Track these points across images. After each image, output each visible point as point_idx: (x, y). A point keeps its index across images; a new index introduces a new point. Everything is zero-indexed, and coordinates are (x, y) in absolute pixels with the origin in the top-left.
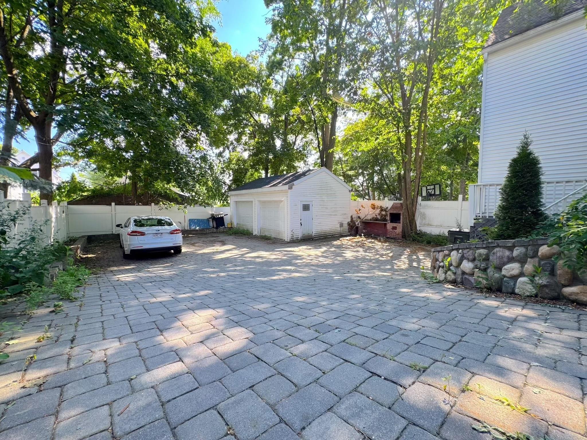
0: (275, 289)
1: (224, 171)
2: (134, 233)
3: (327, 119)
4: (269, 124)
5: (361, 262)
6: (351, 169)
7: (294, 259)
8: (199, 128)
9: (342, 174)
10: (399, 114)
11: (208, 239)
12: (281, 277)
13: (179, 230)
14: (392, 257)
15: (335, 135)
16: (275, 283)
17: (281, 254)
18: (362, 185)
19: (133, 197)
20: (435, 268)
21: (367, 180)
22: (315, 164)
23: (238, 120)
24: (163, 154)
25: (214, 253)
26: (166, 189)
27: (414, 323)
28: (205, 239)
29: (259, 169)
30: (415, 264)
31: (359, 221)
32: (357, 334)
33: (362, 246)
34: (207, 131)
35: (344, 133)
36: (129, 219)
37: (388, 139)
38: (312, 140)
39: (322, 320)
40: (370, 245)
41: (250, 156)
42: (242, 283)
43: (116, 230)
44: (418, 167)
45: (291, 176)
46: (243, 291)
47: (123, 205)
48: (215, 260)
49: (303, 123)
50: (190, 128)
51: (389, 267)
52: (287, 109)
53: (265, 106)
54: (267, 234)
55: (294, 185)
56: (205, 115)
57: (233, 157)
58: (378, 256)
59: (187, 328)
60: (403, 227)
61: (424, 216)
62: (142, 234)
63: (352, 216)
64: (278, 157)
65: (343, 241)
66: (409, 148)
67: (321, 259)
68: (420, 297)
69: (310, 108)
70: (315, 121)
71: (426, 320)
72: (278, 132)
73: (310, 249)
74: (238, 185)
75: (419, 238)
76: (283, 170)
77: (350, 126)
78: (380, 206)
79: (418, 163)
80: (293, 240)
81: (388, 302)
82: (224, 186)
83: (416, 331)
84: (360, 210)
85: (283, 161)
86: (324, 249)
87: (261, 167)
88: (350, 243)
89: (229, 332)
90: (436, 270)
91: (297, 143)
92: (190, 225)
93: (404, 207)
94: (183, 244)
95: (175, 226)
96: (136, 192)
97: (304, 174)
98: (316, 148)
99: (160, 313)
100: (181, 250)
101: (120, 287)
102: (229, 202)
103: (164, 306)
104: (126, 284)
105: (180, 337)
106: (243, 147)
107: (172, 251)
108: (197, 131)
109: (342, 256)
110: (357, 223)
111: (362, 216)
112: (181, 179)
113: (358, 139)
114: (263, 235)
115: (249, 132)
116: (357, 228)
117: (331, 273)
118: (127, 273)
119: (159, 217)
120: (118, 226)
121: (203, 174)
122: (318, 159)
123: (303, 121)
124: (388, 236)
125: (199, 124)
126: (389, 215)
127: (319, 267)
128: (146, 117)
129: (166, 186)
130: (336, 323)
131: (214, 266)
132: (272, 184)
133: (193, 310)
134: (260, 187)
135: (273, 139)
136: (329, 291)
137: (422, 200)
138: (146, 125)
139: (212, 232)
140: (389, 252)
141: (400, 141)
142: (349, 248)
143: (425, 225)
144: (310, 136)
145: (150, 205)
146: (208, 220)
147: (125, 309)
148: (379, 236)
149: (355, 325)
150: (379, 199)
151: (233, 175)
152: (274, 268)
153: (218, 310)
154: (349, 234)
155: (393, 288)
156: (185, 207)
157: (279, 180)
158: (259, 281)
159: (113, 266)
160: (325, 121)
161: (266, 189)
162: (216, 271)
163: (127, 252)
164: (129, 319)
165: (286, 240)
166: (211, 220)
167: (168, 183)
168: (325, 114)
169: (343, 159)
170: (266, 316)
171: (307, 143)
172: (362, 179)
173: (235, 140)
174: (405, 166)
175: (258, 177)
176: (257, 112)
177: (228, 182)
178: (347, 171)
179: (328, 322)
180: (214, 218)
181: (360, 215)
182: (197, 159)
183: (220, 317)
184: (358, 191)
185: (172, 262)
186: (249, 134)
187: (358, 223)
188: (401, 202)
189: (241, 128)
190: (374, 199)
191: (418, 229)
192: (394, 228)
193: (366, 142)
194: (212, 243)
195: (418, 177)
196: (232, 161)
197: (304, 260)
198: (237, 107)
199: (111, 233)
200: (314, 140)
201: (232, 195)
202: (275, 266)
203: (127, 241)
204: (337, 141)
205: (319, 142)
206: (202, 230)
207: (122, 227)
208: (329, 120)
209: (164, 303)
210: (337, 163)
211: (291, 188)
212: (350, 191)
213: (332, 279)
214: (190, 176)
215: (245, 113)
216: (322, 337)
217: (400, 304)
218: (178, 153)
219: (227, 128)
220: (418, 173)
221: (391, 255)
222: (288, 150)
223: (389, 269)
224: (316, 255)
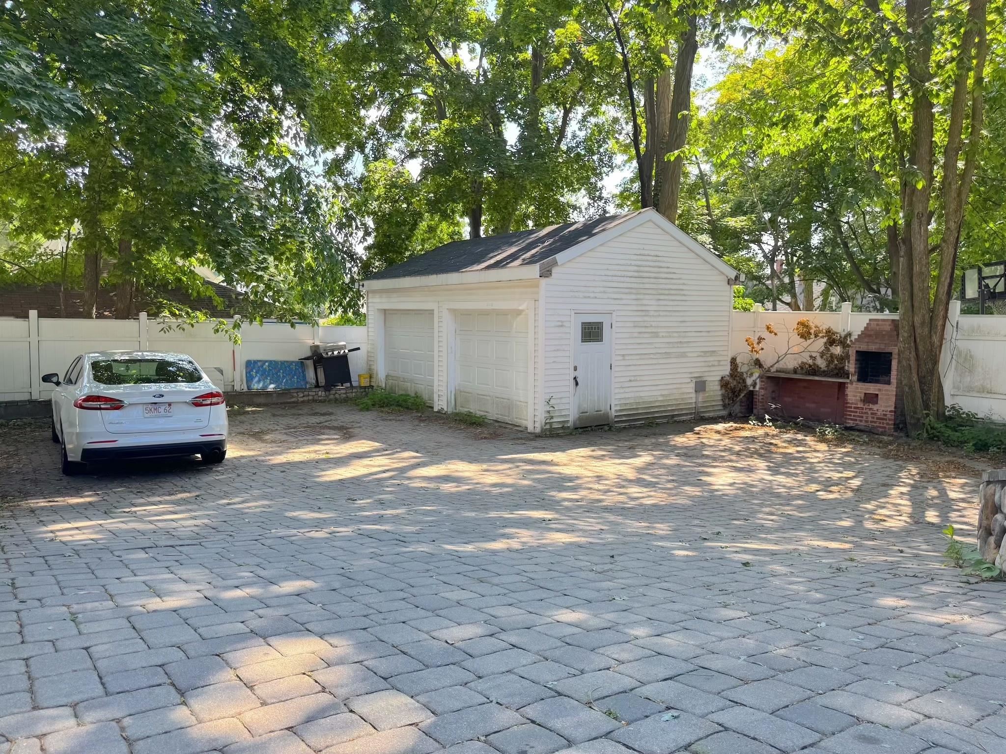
0: (496, 580)
1: (350, 218)
2: (92, 402)
3: (663, 56)
4: (485, 72)
5: (761, 505)
6: (738, 210)
7: (552, 488)
8: (278, 90)
9: (707, 226)
10: (894, 41)
11: (304, 420)
12: (515, 544)
13: (217, 395)
14: (858, 490)
15: (687, 107)
16: (495, 562)
17: (517, 470)
18: (771, 261)
19: (87, 294)
20: (989, 532)
21: (787, 244)
22: (624, 196)
23: (392, 63)
24: (174, 173)
25: (317, 464)
26: (181, 269)
27: (899, 705)
28: (294, 422)
29: (453, 212)
30: (932, 516)
31: (756, 375)
32: (726, 729)
33: (766, 452)
34: (300, 99)
35: (717, 96)
36: (79, 358)
37: (856, 119)
38: (616, 120)
39: (628, 683)
40: (792, 450)
41: (426, 172)
42: (399, 558)
43: (41, 391)
44: (953, 206)
45: (549, 235)
46: (403, 585)
47: (59, 316)
48: (321, 484)
49: (588, 69)
50: (250, 90)
51: (846, 523)
52: (539, 30)
53: (473, 17)
54: (474, 408)
55: (555, 263)
56: (296, 53)
57: (377, 177)
58: (814, 487)
59: (251, 688)
60: (899, 398)
61: (967, 363)
62: (116, 404)
63: (733, 361)
64: (511, 176)
65: (703, 435)
66: (924, 149)
67: (634, 490)
68: (931, 624)
69: (610, 21)
70: (626, 62)
71: (937, 698)
72: (513, 96)
73: (601, 458)
74: (390, 262)
75: (949, 432)
76: (527, 216)
77: (738, 75)
78: (824, 327)
79: (954, 194)
80: (551, 430)
81: (828, 636)
82: (348, 265)
83: (903, 729)
84: (760, 339)
85: (524, 188)
86: (644, 458)
87: (460, 207)
88: (726, 442)
89: (363, 706)
90: (992, 539)
91: (569, 131)
92: (249, 379)
93: (904, 334)
94: (230, 434)
95: (206, 384)
96: (97, 281)
97: (588, 230)
98: (627, 146)
99: (175, 640)
100: (224, 452)
101: (61, 560)
102: (363, 310)
103: (185, 620)
104: (77, 550)
105: (233, 711)
106: (407, 145)
107: (199, 456)
108: (273, 100)
109: (700, 484)
110: (749, 381)
111: (768, 358)
112: (226, 244)
113: (761, 119)
114: (465, 410)
115: (422, 97)
116: (751, 393)
117: (662, 538)
118: (75, 519)
119: (159, 356)
120: (47, 379)
121: (288, 229)
122: (632, 181)
123: (589, 64)
124: (851, 423)
125: (277, 80)
126: (853, 358)
127: (626, 517)
128: (129, 65)
129: (180, 262)
130: (669, 691)
131: (319, 504)
132: (492, 261)
133: (263, 635)
134: (456, 268)
135: (498, 122)
136: (655, 594)
137: (963, 312)
138: (127, 88)
139: (314, 401)
140: (851, 474)
141: (895, 123)
142: (722, 459)
143: (970, 389)
144: (610, 111)
145: (136, 317)
146: (302, 363)
147: (82, 627)
148: (821, 422)
149: (722, 703)
150: (824, 307)
151: (376, 230)
152: (493, 514)
153: (335, 641)
154: (724, 413)
155: (849, 592)
156: (237, 326)
157: (513, 249)
158: (450, 553)
159: (34, 496)
160: (659, 62)
161: (474, 275)
162: (324, 520)
163: (74, 456)
164: (96, 656)
165: (530, 429)
166: (310, 363)
167: (186, 256)
168: (657, 41)
169: (714, 178)
170: (469, 663)
171: (600, 132)
172: (772, 243)
173: (382, 121)
174: (911, 204)
175: (451, 235)
176: (447, 38)
177: (360, 250)
178: (724, 216)
179: (646, 690)
180: (318, 358)
181: (761, 356)
182: (271, 182)
183: (341, 662)
184: (758, 279)
185: (199, 488)
186: (423, 103)
187: (753, 380)
188: (896, 316)
189: (402, 85)
190: (809, 307)
191: (948, 402)
192: (871, 399)
193: (785, 127)
194: (314, 433)
195: (952, 239)
196: (373, 188)
197: (583, 493)
198: (389, 24)
199: (25, 397)
200: (622, 121)
201: (374, 292)
202: (498, 508)
203: (72, 425)
204: (693, 124)
205: (636, 127)
206: (285, 393)
207: (58, 384)
208: (668, 61)
209: (185, 614)
210: (692, 192)
211: (546, 273)
212: (729, 282)
213: (666, 556)
214: (252, 236)
215: (414, 40)
216: (625, 732)
217: (867, 644)
218: (216, 168)
219: (359, 87)
220: (953, 225)
221: (856, 483)
222: (541, 156)
223: (847, 530)
224: (619, 476)
